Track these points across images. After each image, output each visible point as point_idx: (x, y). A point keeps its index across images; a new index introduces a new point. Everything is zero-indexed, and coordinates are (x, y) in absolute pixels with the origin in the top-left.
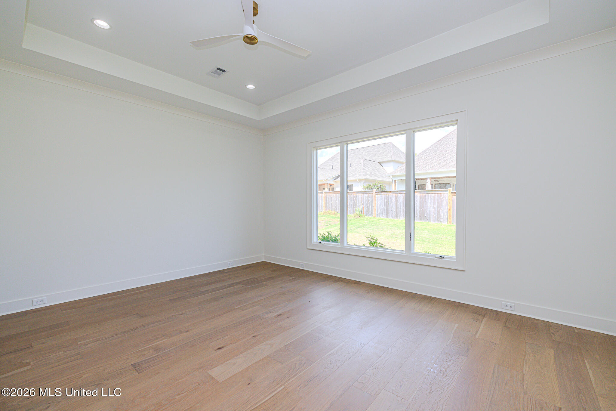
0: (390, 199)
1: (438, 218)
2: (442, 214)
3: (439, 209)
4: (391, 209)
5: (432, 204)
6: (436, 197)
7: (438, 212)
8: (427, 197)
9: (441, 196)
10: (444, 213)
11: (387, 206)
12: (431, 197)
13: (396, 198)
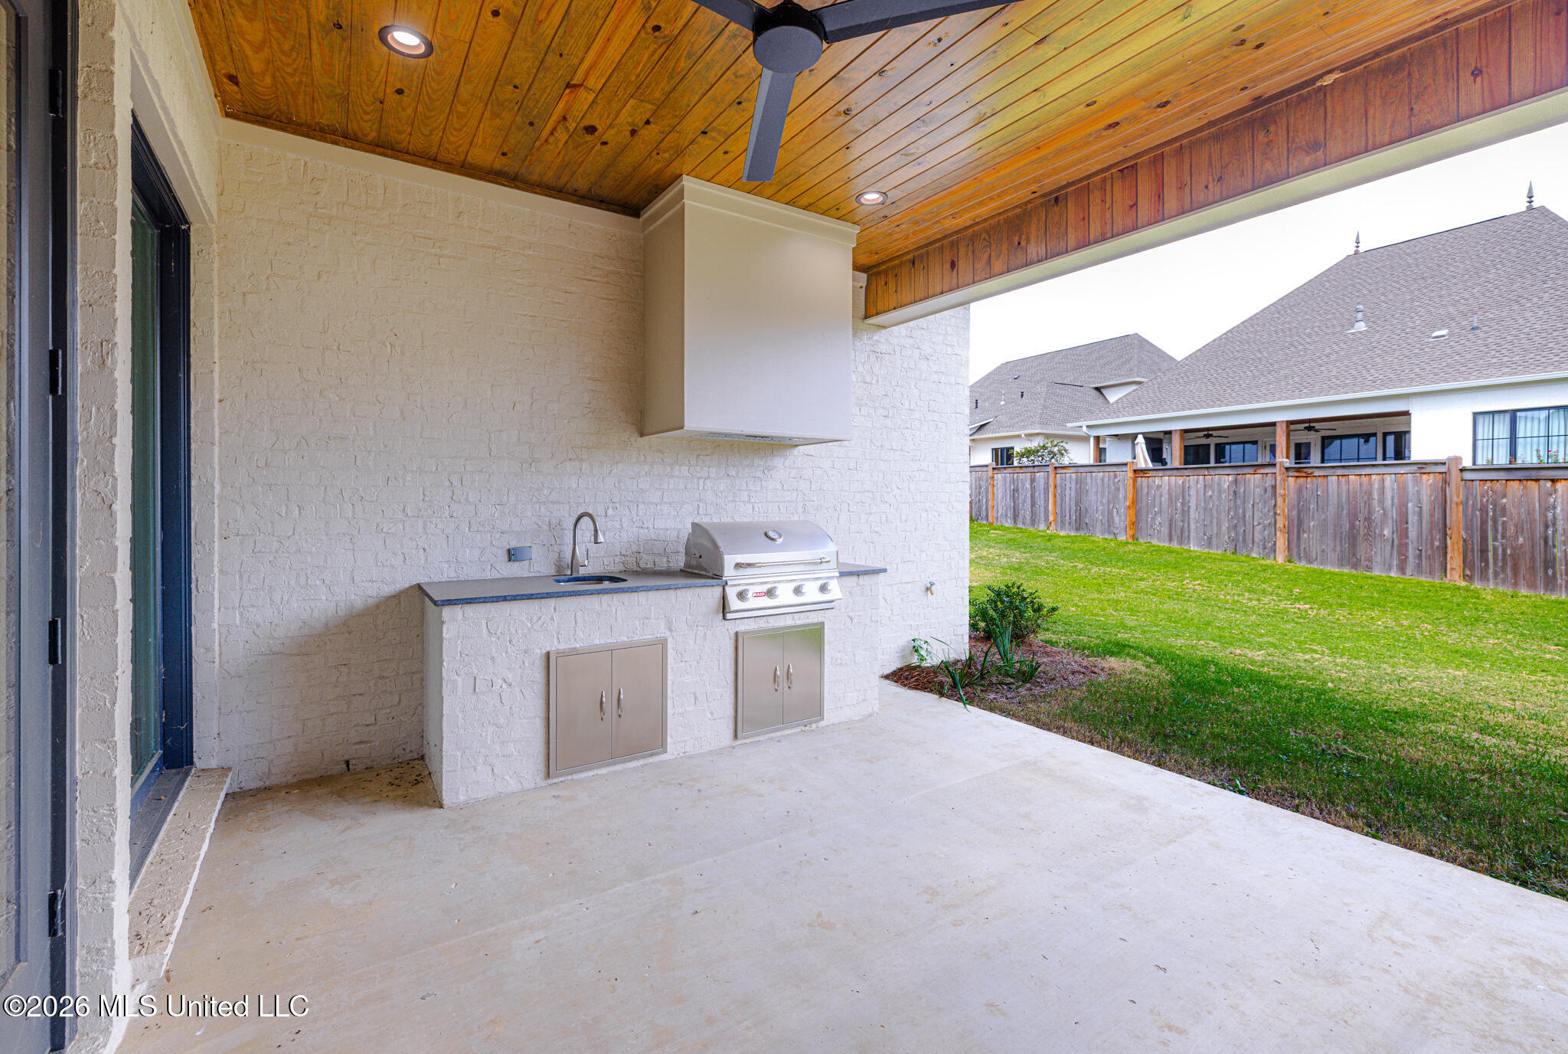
0: (1020, 485)
1: (1109, 526)
2: (1117, 519)
3: (1111, 506)
4: (1023, 505)
5: (1099, 494)
6: (1106, 479)
7: (1110, 513)
8: (1089, 480)
9: (1115, 477)
10: (1120, 517)
11: (1014, 499)
12: (1096, 480)
13: (1033, 481)
